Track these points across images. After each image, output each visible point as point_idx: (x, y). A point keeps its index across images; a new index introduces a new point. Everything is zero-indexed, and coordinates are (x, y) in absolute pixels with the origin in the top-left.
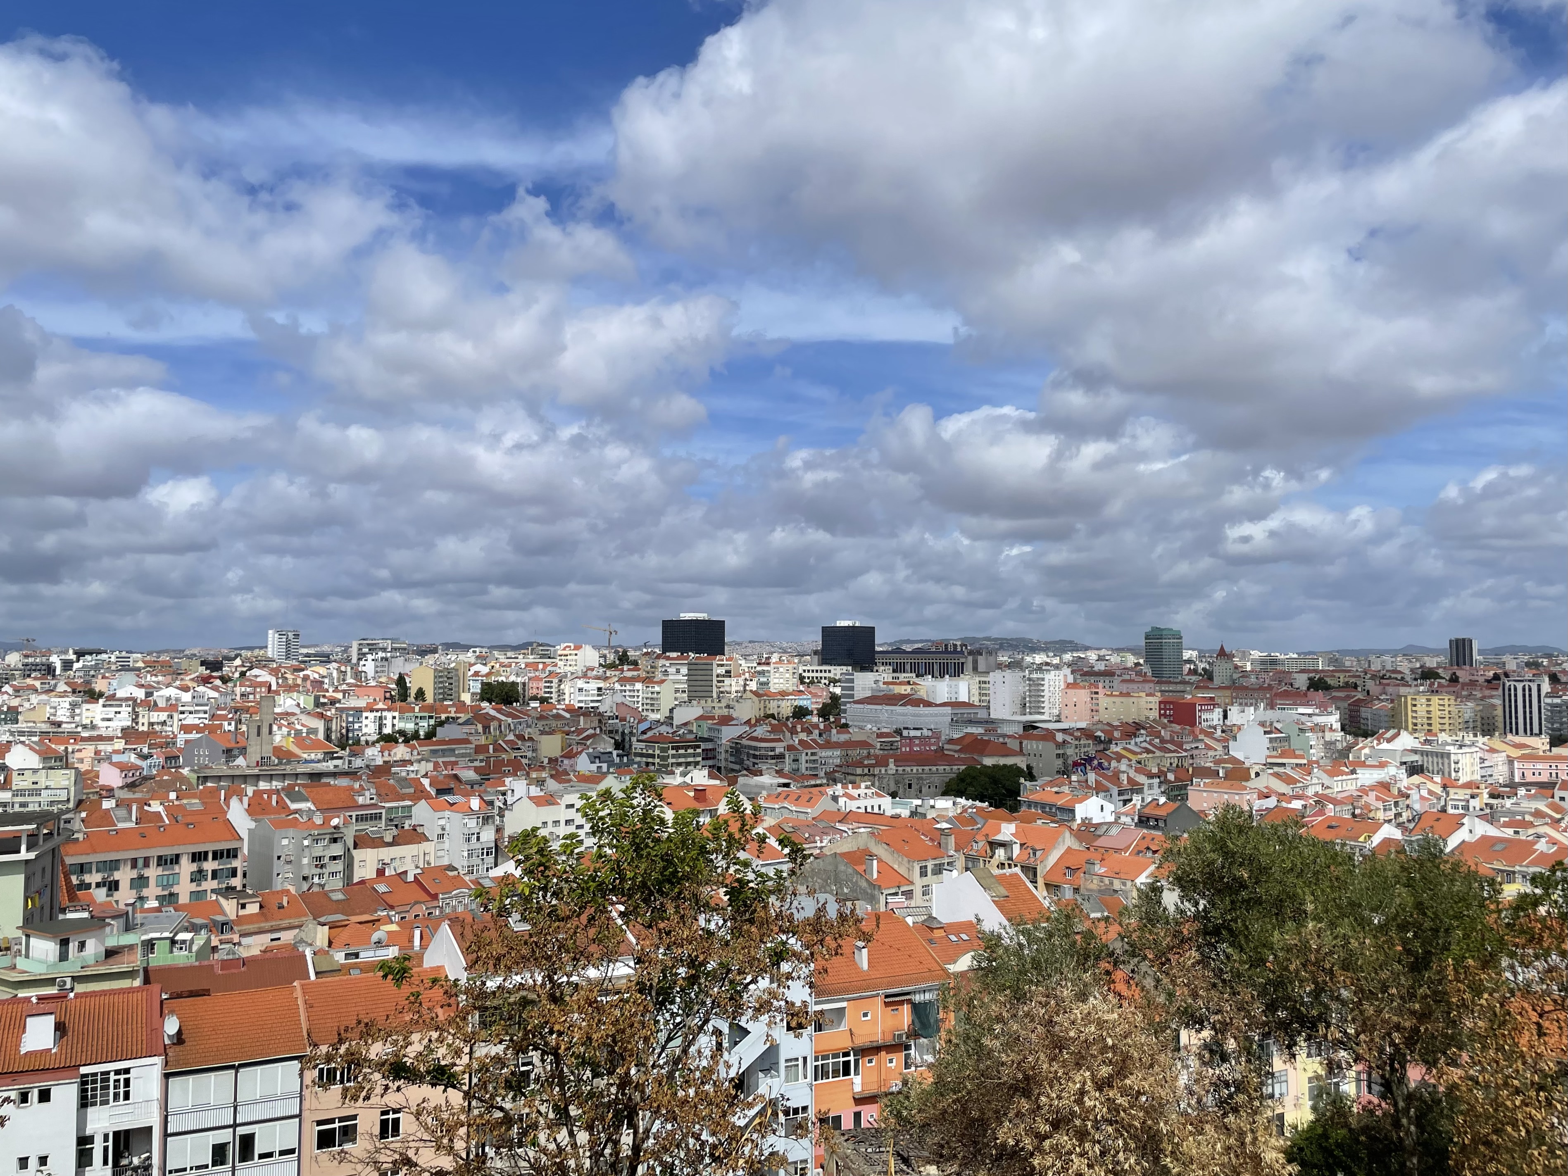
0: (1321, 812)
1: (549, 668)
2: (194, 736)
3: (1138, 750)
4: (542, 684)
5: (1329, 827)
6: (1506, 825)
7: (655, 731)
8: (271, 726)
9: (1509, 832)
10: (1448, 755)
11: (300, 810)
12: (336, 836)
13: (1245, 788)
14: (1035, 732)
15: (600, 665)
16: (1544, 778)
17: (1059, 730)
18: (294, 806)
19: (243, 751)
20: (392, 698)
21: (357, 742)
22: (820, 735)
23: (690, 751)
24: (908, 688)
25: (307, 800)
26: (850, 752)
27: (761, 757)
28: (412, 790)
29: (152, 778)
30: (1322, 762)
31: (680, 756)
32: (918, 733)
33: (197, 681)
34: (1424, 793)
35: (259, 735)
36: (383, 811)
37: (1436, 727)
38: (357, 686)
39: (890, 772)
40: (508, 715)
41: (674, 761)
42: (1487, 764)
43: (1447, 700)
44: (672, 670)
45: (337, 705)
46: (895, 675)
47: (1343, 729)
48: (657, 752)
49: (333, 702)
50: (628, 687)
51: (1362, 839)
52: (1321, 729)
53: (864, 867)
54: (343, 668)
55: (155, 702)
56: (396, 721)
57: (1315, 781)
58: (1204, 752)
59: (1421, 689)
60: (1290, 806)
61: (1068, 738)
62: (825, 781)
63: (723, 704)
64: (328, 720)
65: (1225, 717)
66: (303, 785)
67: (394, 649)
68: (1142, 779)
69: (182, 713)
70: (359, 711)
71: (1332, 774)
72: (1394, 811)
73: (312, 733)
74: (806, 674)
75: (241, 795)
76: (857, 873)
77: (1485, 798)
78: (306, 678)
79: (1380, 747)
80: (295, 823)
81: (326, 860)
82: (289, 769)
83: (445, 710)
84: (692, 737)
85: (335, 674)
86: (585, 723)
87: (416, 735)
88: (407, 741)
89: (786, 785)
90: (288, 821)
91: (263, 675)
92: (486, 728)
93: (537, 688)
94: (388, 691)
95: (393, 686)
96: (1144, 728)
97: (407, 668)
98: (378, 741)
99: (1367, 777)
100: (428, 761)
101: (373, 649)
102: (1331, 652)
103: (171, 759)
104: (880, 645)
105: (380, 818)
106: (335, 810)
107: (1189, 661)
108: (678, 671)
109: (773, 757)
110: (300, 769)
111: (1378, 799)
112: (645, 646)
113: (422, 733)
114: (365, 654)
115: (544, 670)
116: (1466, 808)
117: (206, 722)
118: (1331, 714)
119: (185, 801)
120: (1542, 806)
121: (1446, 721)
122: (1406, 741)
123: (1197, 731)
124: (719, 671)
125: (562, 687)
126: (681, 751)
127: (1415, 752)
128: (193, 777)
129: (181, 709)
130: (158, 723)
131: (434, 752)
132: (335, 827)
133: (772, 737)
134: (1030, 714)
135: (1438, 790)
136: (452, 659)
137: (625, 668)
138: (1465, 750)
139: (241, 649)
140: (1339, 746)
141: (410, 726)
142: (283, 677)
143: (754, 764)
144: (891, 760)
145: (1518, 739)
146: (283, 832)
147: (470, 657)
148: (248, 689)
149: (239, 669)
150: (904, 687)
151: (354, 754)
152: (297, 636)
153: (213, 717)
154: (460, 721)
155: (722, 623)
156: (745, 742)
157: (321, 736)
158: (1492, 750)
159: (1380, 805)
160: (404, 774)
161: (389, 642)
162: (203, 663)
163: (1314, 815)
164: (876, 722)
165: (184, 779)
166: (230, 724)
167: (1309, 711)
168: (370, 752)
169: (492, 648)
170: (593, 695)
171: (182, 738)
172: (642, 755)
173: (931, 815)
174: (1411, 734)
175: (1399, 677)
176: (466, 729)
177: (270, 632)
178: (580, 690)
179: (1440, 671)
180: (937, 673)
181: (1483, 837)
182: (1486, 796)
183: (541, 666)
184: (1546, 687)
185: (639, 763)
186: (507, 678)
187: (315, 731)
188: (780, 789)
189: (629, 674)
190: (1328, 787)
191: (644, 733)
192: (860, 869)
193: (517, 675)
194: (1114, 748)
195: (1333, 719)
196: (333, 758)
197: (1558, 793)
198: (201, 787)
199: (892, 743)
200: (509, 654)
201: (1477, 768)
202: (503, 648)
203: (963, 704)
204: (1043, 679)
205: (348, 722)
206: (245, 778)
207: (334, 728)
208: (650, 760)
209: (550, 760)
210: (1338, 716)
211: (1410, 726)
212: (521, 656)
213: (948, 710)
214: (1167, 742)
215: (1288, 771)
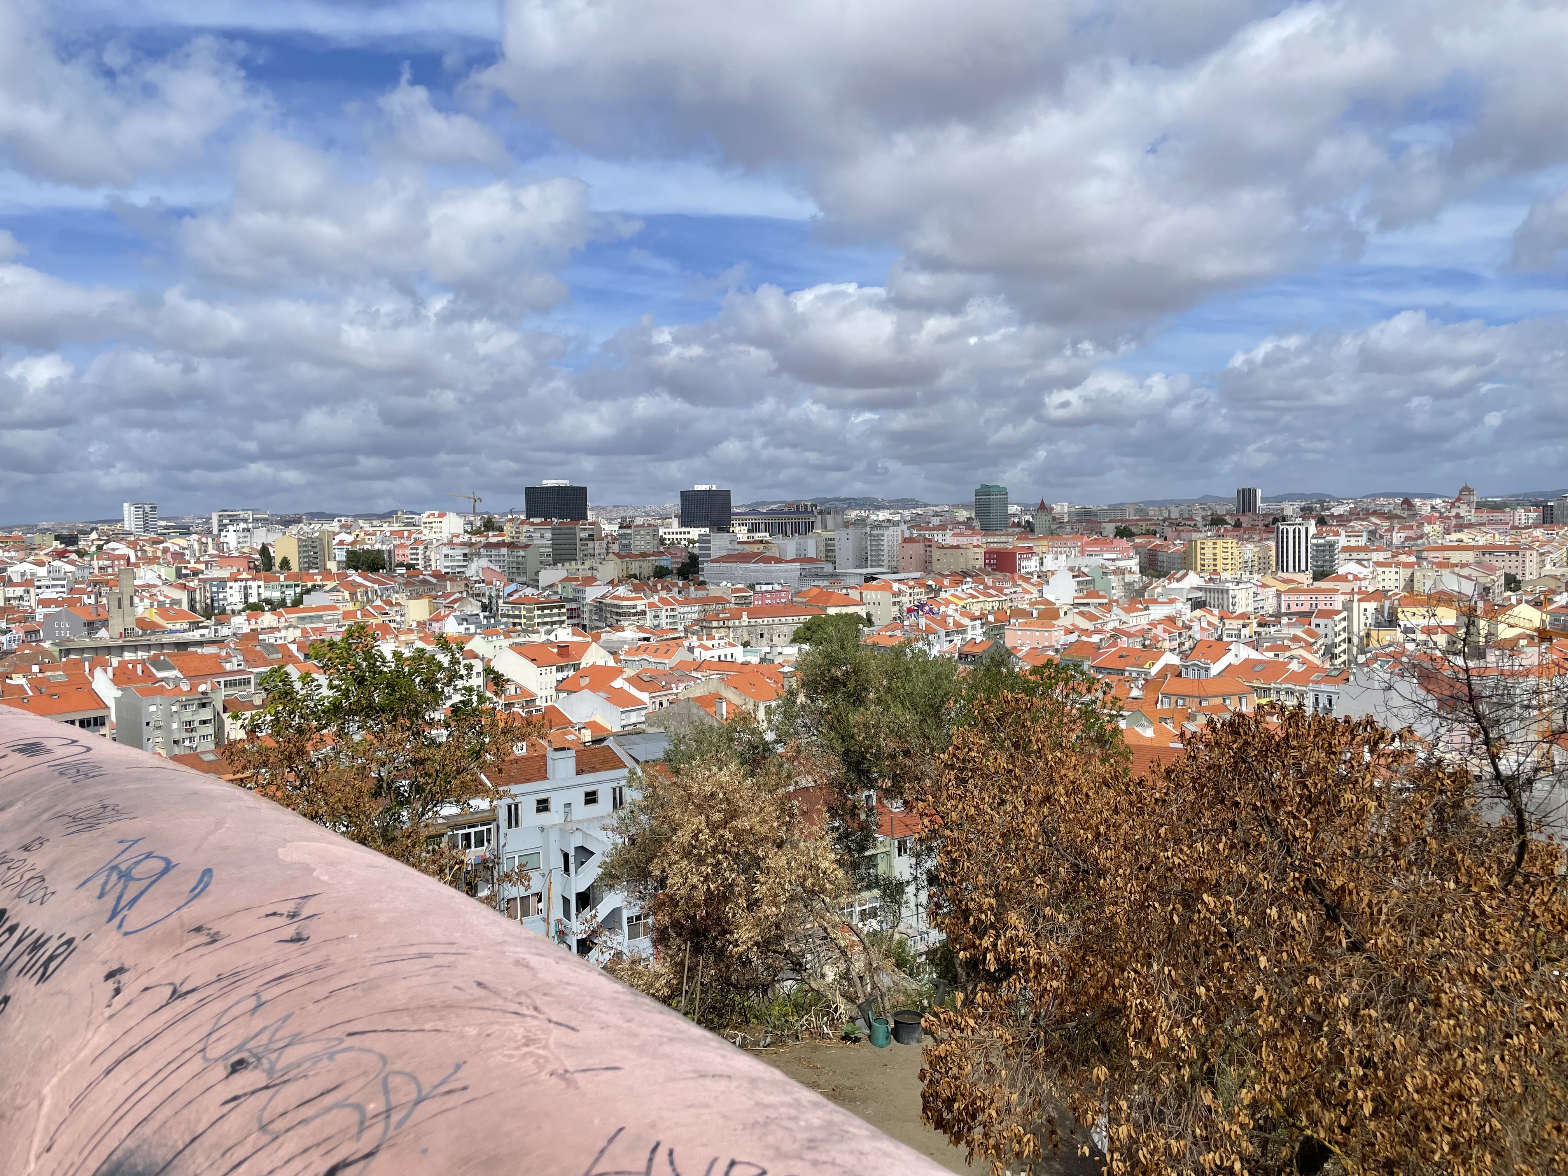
0: (1114, 644)
1: (414, 536)
2: (53, 610)
3: (965, 596)
4: (408, 552)
5: (1121, 657)
6: (1268, 649)
7: (521, 593)
8: (132, 598)
9: (1270, 655)
10: (1228, 590)
11: (167, 678)
12: (204, 701)
13: (1054, 626)
14: (874, 583)
15: (466, 531)
16: (1306, 608)
17: (895, 581)
18: (159, 675)
19: (105, 623)
20: (256, 568)
21: (223, 611)
22: (679, 592)
23: (555, 611)
24: (761, 546)
25: (173, 668)
26: (707, 607)
27: (623, 614)
28: (280, 656)
29: (13, 652)
30: (1121, 601)
31: (545, 616)
32: (769, 588)
33: (52, 556)
34: (1204, 624)
35: (120, 607)
36: (252, 676)
37: (1219, 568)
38: (219, 557)
39: (744, 624)
40: (374, 581)
41: (540, 620)
42: (1259, 597)
43: (1231, 543)
44: (536, 535)
45: (200, 576)
46: (751, 535)
47: (1141, 572)
48: (523, 613)
49: (196, 573)
50: (494, 552)
51: (1147, 666)
52: (1119, 572)
53: (714, 709)
54: (204, 540)
55: (9, 577)
56: (261, 590)
57: (1113, 617)
58: (1021, 595)
59: (1209, 534)
60: (1090, 640)
61: (903, 587)
62: (683, 634)
63: (587, 566)
64: (191, 592)
65: (1042, 564)
66: (169, 655)
67: (256, 520)
68: (966, 621)
69: (39, 587)
70: (222, 582)
71: (1128, 611)
72: (1178, 641)
73: (176, 604)
74: (667, 536)
75: (105, 666)
76: (708, 714)
77: (1255, 627)
78: (166, 550)
79: (1171, 586)
80: (161, 691)
81: (196, 724)
82: (153, 639)
83: (311, 577)
84: (556, 597)
85: (196, 546)
86: (452, 587)
87: (283, 603)
88: (273, 609)
89: (647, 639)
90: (153, 688)
91: (121, 549)
92: (353, 594)
93: (404, 555)
94: (251, 560)
95: (257, 556)
96: (970, 576)
97: (269, 539)
98: (244, 610)
99: (1158, 612)
100: (295, 627)
101: (234, 520)
102: (1137, 504)
103: (31, 633)
104: (737, 507)
105: (249, 683)
106: (204, 677)
107: (1014, 515)
108: (542, 537)
109: (634, 614)
110: (166, 639)
111: (1165, 630)
112: (511, 512)
113: (288, 601)
114: (226, 525)
115: (409, 537)
116: (1238, 636)
117: (65, 596)
118: (1131, 558)
119: (49, 674)
120: (1299, 632)
121: (1229, 561)
122: (1193, 580)
123: (1017, 578)
124: (582, 535)
125: (428, 553)
126: (547, 612)
127: (1200, 589)
128: (55, 651)
129: (37, 583)
130: (15, 599)
131: (300, 618)
132: (203, 693)
133: (634, 595)
134: (872, 566)
135: (1216, 621)
136: (315, 529)
137: (490, 534)
138: (1241, 586)
139: (97, 522)
140: (1137, 586)
141: (276, 595)
142: (141, 549)
143: (617, 621)
144: (744, 613)
145: (1285, 575)
146: (150, 699)
147: (335, 526)
148: (106, 563)
149: (95, 543)
150: (756, 546)
151: (219, 623)
152: (154, 508)
153: (71, 591)
154: (327, 588)
155: (584, 489)
156: (607, 601)
157: (185, 606)
158: (1264, 586)
159: (1166, 636)
160: (272, 641)
161: (250, 513)
162: (57, 538)
163: (1109, 647)
164: (731, 579)
165: (46, 653)
166: (89, 597)
167: (1114, 556)
168: (237, 620)
169: (357, 517)
170: (458, 561)
171: (40, 613)
172: (509, 616)
173: (779, 660)
174: (1198, 574)
175: (1192, 523)
176: (333, 596)
177: (126, 505)
178: (446, 556)
179: (1227, 518)
180: (789, 532)
181: (1246, 660)
182: (1255, 625)
183: (406, 534)
184: (1313, 530)
185: (506, 624)
186: (372, 545)
187: (178, 602)
188: (640, 643)
189: (494, 540)
190: (1125, 623)
191: (510, 595)
192: (711, 711)
193: (383, 543)
194: (943, 595)
195: (1133, 564)
196: (198, 628)
197: (1314, 621)
198: (64, 660)
199: (746, 597)
200: (375, 523)
201: (1251, 601)
202: (368, 517)
203: (811, 560)
204: (883, 535)
205: (212, 593)
206: (109, 650)
207: (198, 599)
208: (517, 620)
209: (419, 623)
210: (1137, 560)
211: (1199, 567)
212: (385, 525)
213: (797, 565)
214: (990, 588)
215: (1092, 609)
